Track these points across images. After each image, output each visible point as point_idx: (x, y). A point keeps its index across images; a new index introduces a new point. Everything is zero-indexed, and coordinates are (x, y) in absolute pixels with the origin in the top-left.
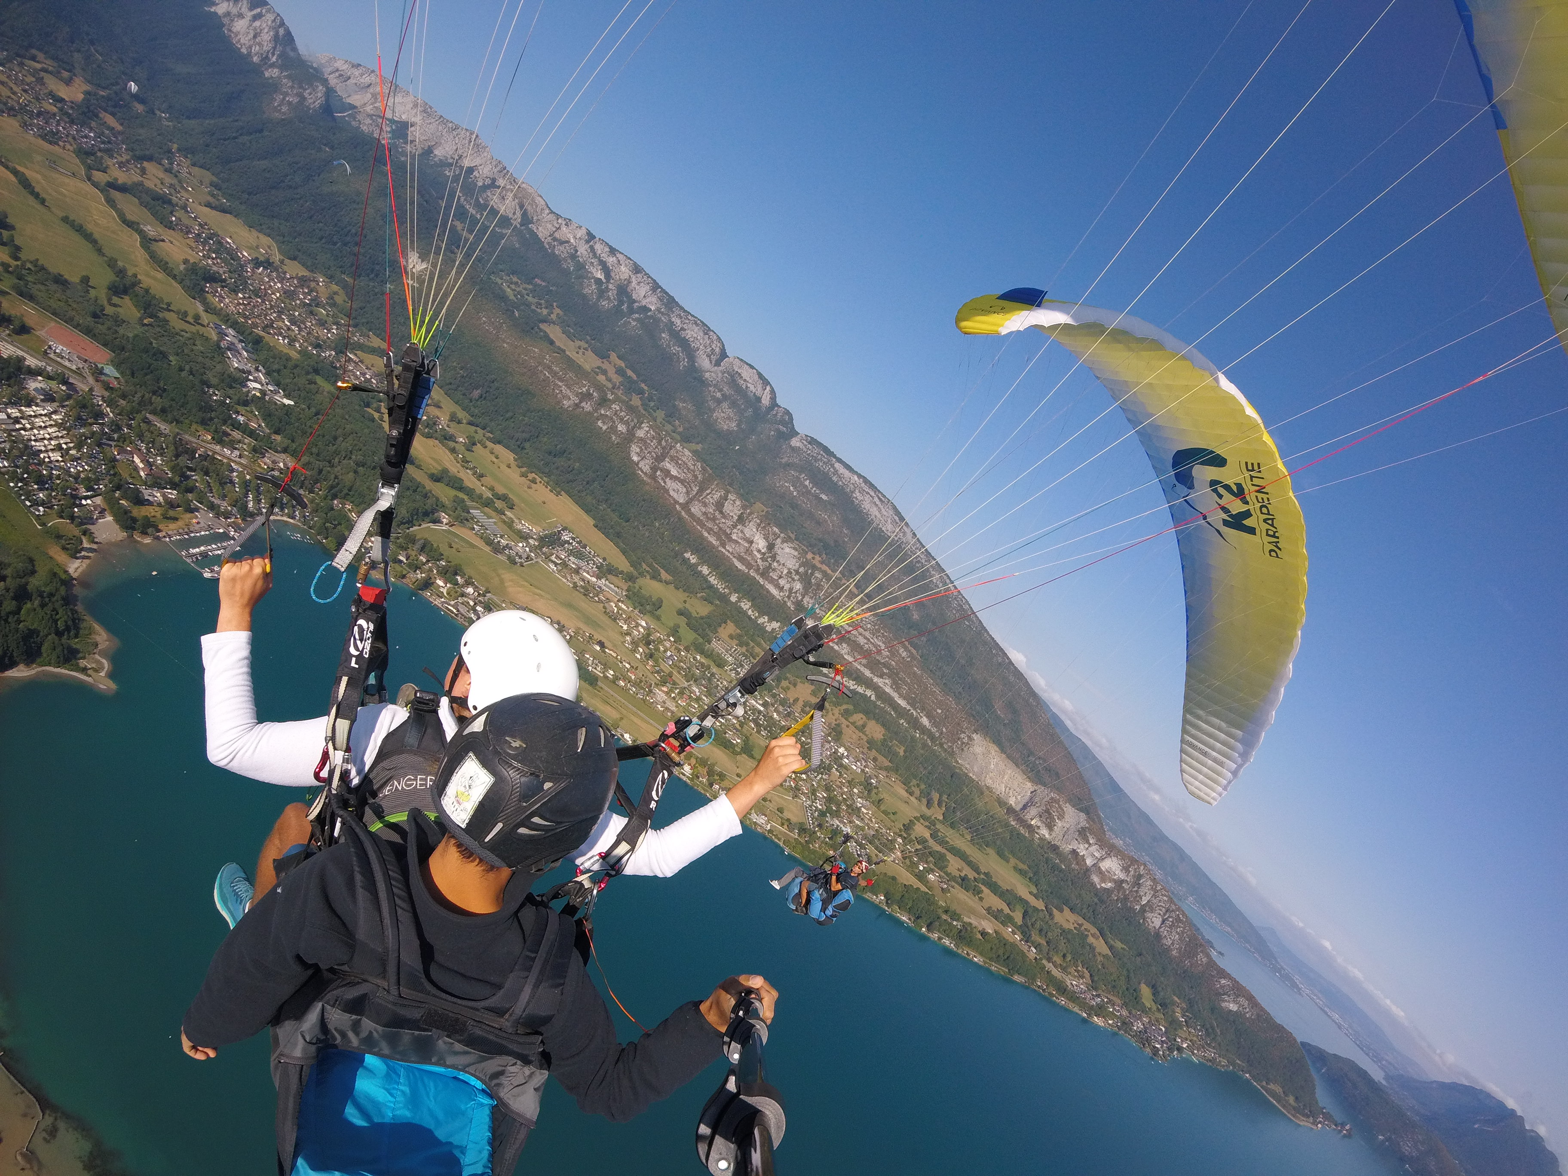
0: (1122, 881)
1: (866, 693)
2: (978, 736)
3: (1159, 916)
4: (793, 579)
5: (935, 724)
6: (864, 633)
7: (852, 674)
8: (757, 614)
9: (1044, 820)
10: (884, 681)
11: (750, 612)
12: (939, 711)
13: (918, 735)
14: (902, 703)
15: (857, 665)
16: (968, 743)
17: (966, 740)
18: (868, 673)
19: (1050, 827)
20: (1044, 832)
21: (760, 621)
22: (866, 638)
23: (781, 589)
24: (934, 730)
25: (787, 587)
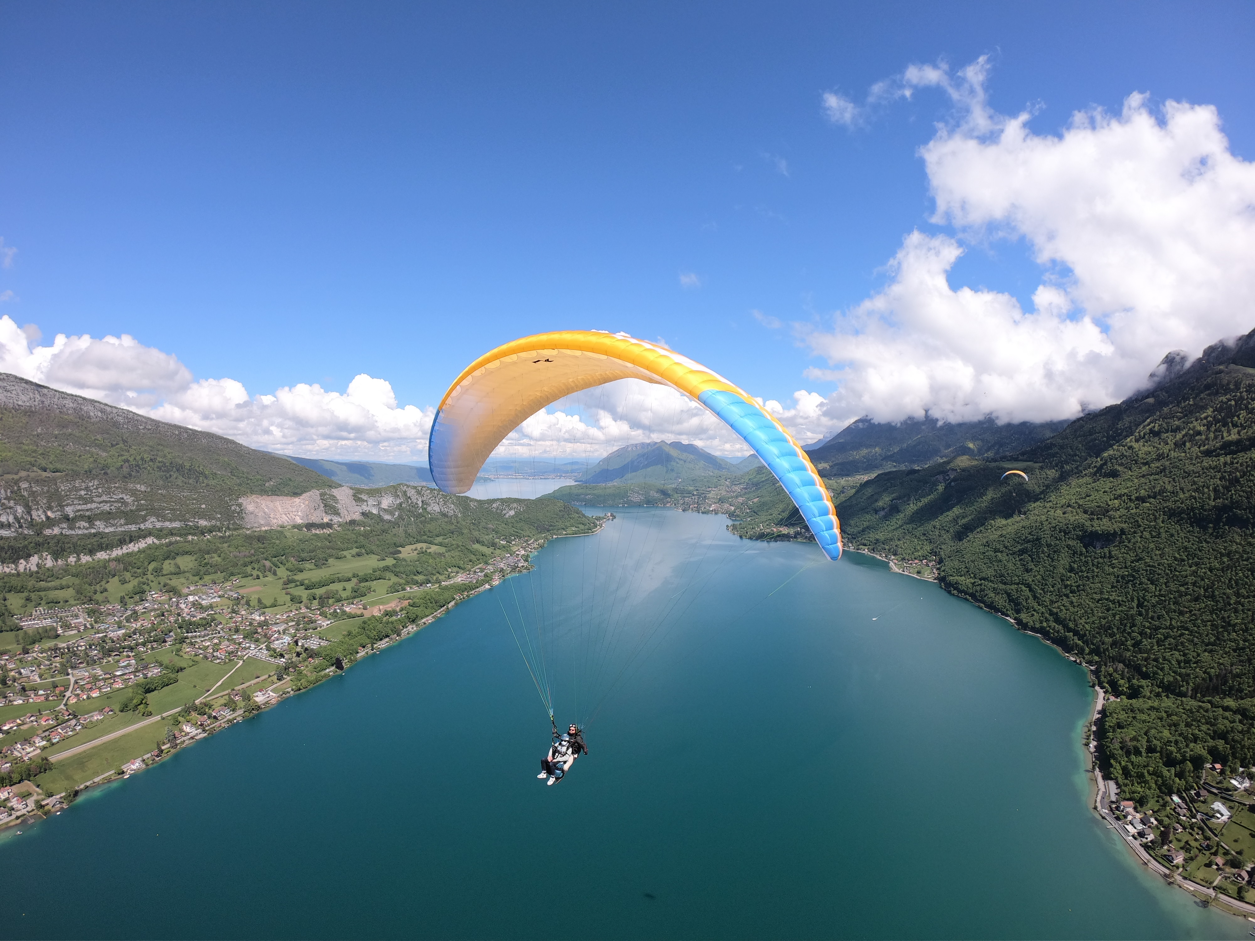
0: (401, 504)
1: (148, 543)
2: (242, 498)
3: (435, 504)
4: (11, 508)
5: (210, 518)
6: (101, 499)
7: (125, 540)
8: (13, 566)
9: (330, 512)
10: (150, 521)
11: (7, 570)
12: (203, 506)
13: (209, 537)
14: (176, 524)
15: (120, 529)
16: (242, 510)
17: (238, 509)
18: (133, 527)
19: (337, 513)
20: (336, 519)
21: (21, 568)
22: (106, 502)
23: (9, 526)
24: (213, 522)
25: (11, 519)
